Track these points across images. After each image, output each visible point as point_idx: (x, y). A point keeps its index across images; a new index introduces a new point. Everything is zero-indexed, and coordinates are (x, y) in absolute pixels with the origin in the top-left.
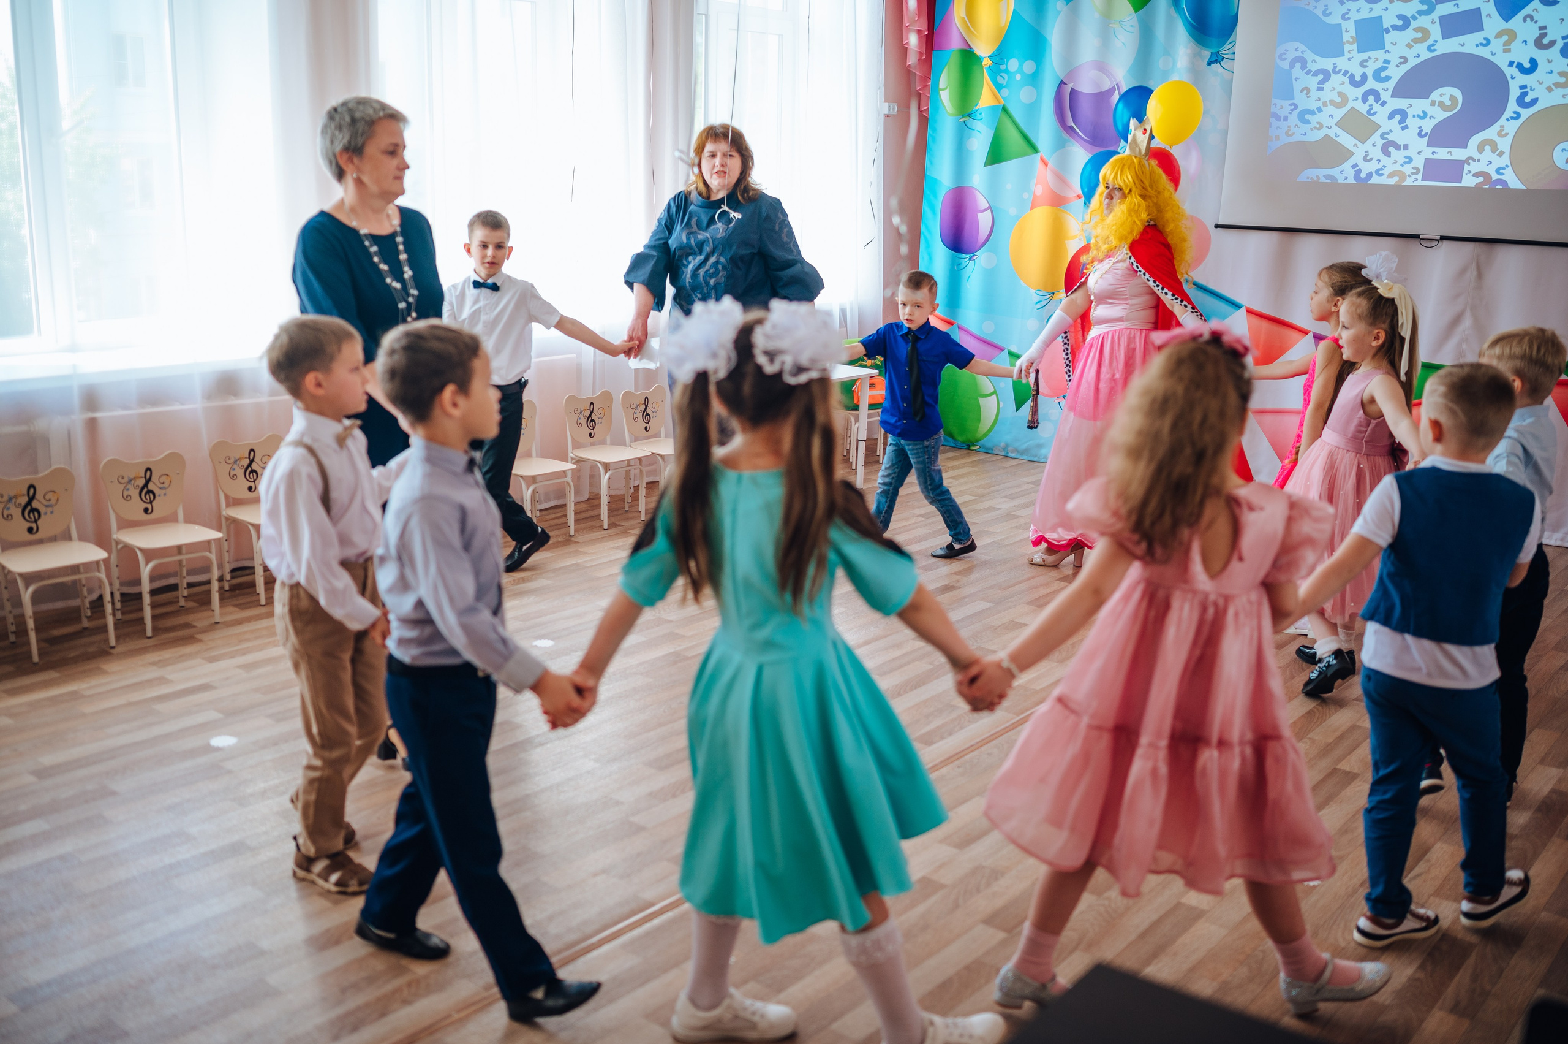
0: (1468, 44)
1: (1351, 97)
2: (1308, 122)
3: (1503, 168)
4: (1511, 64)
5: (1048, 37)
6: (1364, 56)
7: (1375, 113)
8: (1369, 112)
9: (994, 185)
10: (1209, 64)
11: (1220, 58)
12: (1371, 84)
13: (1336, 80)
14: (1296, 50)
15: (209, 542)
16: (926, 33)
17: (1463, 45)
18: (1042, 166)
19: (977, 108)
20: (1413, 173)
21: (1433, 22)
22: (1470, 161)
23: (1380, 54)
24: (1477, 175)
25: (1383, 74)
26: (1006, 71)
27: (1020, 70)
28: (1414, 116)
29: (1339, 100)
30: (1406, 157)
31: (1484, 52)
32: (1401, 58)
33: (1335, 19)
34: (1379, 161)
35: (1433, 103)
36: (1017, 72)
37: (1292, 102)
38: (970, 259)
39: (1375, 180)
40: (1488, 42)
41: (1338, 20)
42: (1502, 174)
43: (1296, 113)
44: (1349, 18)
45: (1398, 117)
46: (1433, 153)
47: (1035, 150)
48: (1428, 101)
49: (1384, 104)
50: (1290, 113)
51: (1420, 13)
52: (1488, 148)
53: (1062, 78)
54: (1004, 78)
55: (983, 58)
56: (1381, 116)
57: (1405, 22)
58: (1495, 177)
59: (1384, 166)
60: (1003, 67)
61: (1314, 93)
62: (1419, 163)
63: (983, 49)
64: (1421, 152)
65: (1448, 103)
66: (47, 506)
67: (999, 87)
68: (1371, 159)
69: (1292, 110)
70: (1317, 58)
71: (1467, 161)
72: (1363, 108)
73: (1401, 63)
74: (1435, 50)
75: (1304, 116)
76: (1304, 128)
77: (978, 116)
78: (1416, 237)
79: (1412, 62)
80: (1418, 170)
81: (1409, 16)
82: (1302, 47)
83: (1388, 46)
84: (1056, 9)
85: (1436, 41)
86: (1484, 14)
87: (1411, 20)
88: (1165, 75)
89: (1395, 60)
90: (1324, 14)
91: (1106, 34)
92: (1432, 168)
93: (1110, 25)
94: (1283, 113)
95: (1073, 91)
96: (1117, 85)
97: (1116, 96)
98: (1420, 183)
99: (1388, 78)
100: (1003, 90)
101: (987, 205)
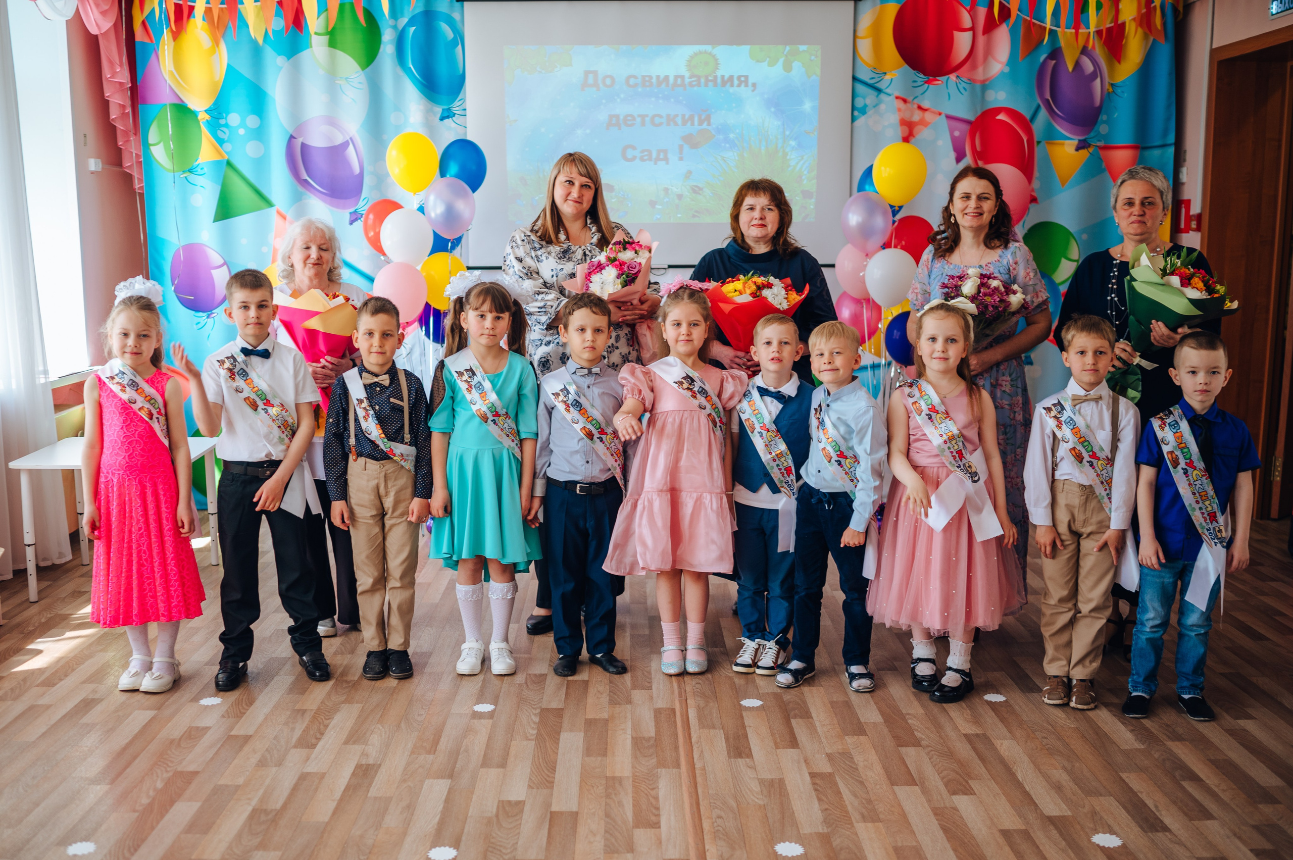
5: (269, 92)
9: (227, 241)
10: (442, 119)
11: (452, 114)
16: (130, 85)
18: (280, 220)
19: (197, 163)
26: (226, 125)
27: (243, 124)
36: (241, 126)
38: (208, 317)
47: (270, 204)
53: (291, 132)
54: (225, 133)
55: (199, 112)
60: (222, 122)
63: (198, 103)
67: (221, 142)
77: (200, 171)
84: (276, 63)
91: (332, 90)
93: (336, 82)
95: (304, 146)
96: (351, 139)
100: (225, 145)
101: (222, 262)
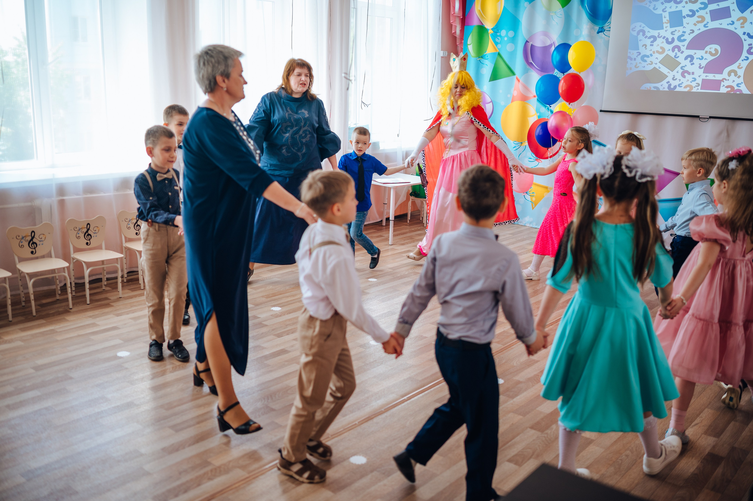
0: (723, 24)
1: (666, 49)
2: (645, 61)
3: (740, 84)
4: (744, 33)
5: (520, 20)
6: (673, 29)
7: (678, 57)
8: (675, 56)
9: (494, 91)
10: (598, 33)
11: (603, 30)
12: (676, 43)
13: (659, 41)
14: (640, 26)
15: (117, 259)
16: (462, 18)
17: (721, 24)
18: (517, 81)
19: (486, 53)
20: (696, 86)
21: (707, 13)
22: (724, 80)
23: (681, 29)
24: (727, 87)
25: (682, 38)
26: (500, 36)
27: (507, 35)
28: (697, 58)
29: (661, 50)
30: (693, 78)
31: (731, 28)
32: (691, 30)
33: (659, 12)
34: (680, 80)
35: (706, 52)
36: (506, 36)
37: (638, 51)
39: (678, 89)
40: (733, 23)
41: (661, 12)
42: (740, 87)
43: (640, 56)
44: (666, 11)
45: (689, 59)
46: (706, 76)
47: (514, 74)
48: (704, 51)
49: (682, 52)
50: (637, 57)
51: (701, 9)
52: (733, 74)
53: (527, 40)
54: (499, 39)
55: (489, 29)
56: (681, 58)
57: (693, 13)
58: (736, 88)
59: (683, 83)
60: (498, 34)
61: (649, 47)
62: (699, 81)
63: (489, 25)
64: (700, 75)
65: (714, 52)
66: (40, 241)
67: (496, 43)
68: (676, 79)
69: (638, 55)
70: (650, 30)
71: (722, 80)
72: (672, 55)
73: (691, 33)
74: (708, 27)
75: (644, 58)
76: (644, 64)
77: (486, 58)
78: (698, 117)
79: (696, 32)
80: (699, 84)
81: (695, 10)
82: (643, 25)
83: (685, 25)
84: (524, 6)
85: (708, 22)
86: (731, 9)
87: (696, 12)
88: (577, 38)
89: (688, 31)
90: (654, 9)
91: (548, 18)
92: (706, 83)
93: (550, 14)
94: (633, 57)
95: (532, 46)
96: (554, 43)
97: (553, 48)
98: (700, 91)
99: (684, 40)
100: (498, 45)
101: (490, 100)
